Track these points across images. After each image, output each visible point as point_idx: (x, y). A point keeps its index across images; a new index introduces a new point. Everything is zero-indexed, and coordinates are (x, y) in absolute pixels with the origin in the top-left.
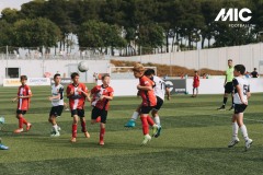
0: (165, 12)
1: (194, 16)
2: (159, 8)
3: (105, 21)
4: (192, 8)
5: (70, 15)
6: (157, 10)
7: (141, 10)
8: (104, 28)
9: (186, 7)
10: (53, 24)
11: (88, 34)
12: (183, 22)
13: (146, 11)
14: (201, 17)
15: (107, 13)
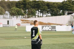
0: (36, 6)
1: (45, 7)
2: (34, 4)
3: (18, 8)
4: (44, 4)
5: (7, 6)
6: (33, 5)
7: (29, 5)
8: (18, 10)
9: (42, 4)
10: (2, 8)
11: (13, 11)
12: (41, 8)
13: (30, 5)
14: (47, 7)
15: (18, 5)
